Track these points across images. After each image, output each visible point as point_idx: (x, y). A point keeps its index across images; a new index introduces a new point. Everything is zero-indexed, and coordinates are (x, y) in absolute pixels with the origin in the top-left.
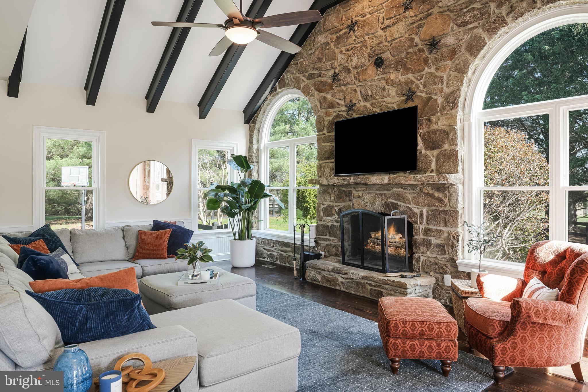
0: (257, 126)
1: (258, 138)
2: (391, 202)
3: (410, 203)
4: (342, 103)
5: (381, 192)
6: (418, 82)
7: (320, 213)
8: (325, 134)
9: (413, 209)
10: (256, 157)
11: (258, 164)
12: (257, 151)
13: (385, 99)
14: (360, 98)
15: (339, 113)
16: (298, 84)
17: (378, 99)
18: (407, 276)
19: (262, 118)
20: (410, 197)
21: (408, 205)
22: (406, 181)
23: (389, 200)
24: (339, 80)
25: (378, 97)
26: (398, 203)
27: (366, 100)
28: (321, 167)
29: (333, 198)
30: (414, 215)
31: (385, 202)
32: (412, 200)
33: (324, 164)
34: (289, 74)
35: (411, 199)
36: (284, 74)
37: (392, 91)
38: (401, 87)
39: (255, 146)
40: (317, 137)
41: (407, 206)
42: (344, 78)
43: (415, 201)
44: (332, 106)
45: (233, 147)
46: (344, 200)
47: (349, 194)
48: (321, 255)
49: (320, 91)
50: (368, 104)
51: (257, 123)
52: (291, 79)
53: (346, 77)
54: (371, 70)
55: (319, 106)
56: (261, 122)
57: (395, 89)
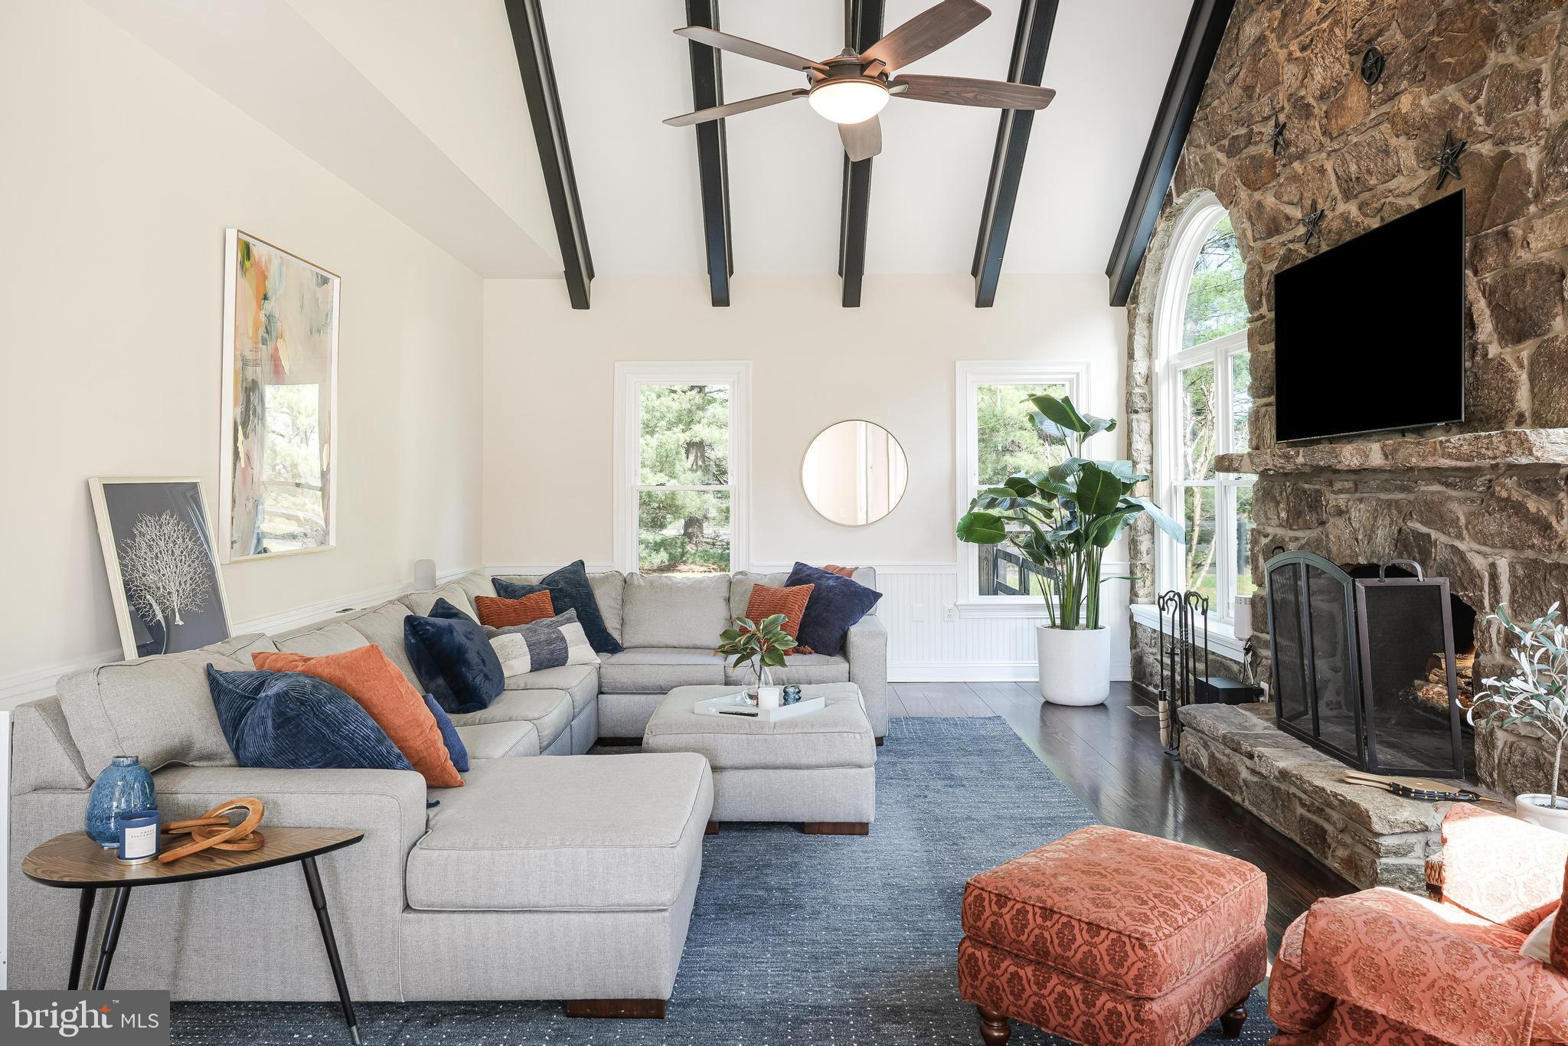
0: (1142, 310)
1: (1150, 343)
2: (1414, 532)
3: (1460, 537)
4: (1296, 213)
5: (1391, 496)
6: (1472, 108)
7: (1257, 560)
8: (1264, 317)
9: (1469, 555)
10: (1143, 396)
11: (1151, 418)
12: (1148, 378)
13: (1392, 184)
14: (1336, 191)
15: (1290, 246)
16: (1210, 176)
17: (1375, 186)
18: (1421, 793)
19: (1155, 286)
20: (1460, 512)
21: (1457, 543)
22: (1424, 458)
23: (1410, 524)
24: (1288, 144)
25: (1373, 181)
26: (1429, 536)
27: (1348, 196)
28: (1257, 419)
29: (1283, 515)
30: (1473, 576)
31: (1400, 531)
32: (1468, 523)
33: (1264, 409)
34: (1192, 149)
35: (1463, 521)
36: (1184, 151)
37: (1406, 152)
38: (1426, 135)
39: (1140, 367)
40: (1248, 326)
41: (1452, 546)
42: (1297, 137)
43: (1474, 528)
44: (1274, 227)
45: (1078, 374)
46: (1306, 521)
47: (1315, 503)
48: (1261, 692)
49: (1252, 185)
50: (1352, 209)
51: (1141, 299)
52: (1196, 164)
53: (1302, 131)
54: (1356, 97)
55: (1249, 234)
56: (1154, 297)
57: (1412, 143)
